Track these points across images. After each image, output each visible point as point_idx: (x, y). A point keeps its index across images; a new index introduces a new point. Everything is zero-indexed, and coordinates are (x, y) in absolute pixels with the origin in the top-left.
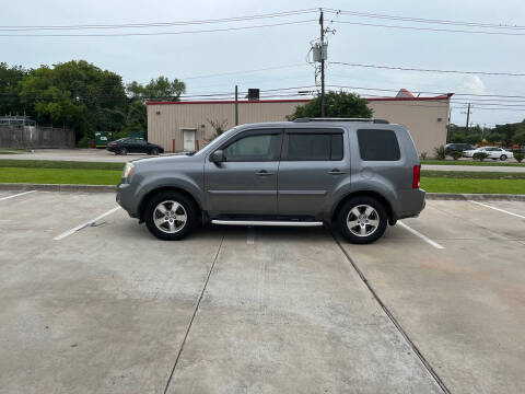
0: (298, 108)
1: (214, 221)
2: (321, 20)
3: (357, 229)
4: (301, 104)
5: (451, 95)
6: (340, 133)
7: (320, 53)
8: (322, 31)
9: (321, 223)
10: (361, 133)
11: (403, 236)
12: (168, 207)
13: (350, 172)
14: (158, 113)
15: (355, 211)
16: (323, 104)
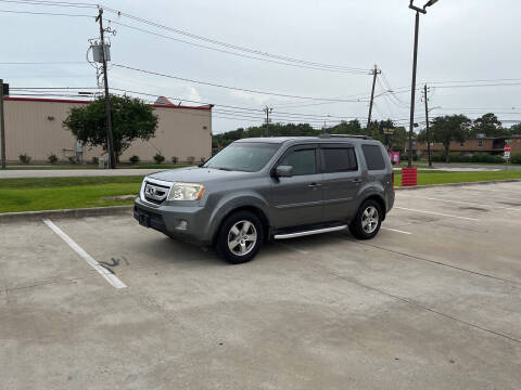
1: (277, 237)
2: (99, 18)
5: (212, 106)
7: (102, 53)
8: (102, 31)
9: (347, 226)
12: (240, 228)
16: (109, 109)
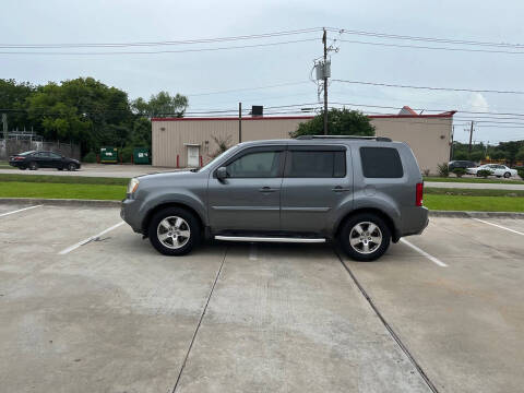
0: (301, 125)
1: (217, 237)
2: (324, 39)
3: (360, 246)
4: (304, 121)
5: (454, 112)
6: (343, 151)
7: (323, 71)
8: (325, 50)
9: (324, 240)
10: (363, 150)
11: (407, 254)
12: (172, 222)
13: (353, 189)
14: (163, 129)
15: (358, 228)
16: (326, 121)
